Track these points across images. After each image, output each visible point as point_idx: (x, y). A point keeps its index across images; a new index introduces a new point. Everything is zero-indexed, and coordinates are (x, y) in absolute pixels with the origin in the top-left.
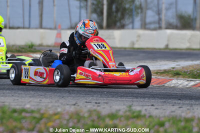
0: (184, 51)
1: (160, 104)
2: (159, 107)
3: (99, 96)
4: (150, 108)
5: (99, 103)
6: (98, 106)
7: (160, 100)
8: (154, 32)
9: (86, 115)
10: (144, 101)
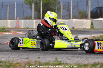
0: (82, 30)
1: (71, 57)
2: (71, 59)
3: (40, 54)
4: (66, 59)
5: (40, 57)
6: (39, 59)
7: (71, 55)
8: (67, 21)
10: (62, 56)
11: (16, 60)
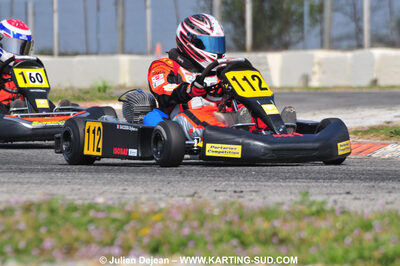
2: (362, 196)
3: (241, 179)
4: (344, 198)
5: (242, 192)
6: (240, 197)
7: (363, 184)
8: (349, 55)
9: (216, 212)
10: (331, 186)
11: (148, 200)
